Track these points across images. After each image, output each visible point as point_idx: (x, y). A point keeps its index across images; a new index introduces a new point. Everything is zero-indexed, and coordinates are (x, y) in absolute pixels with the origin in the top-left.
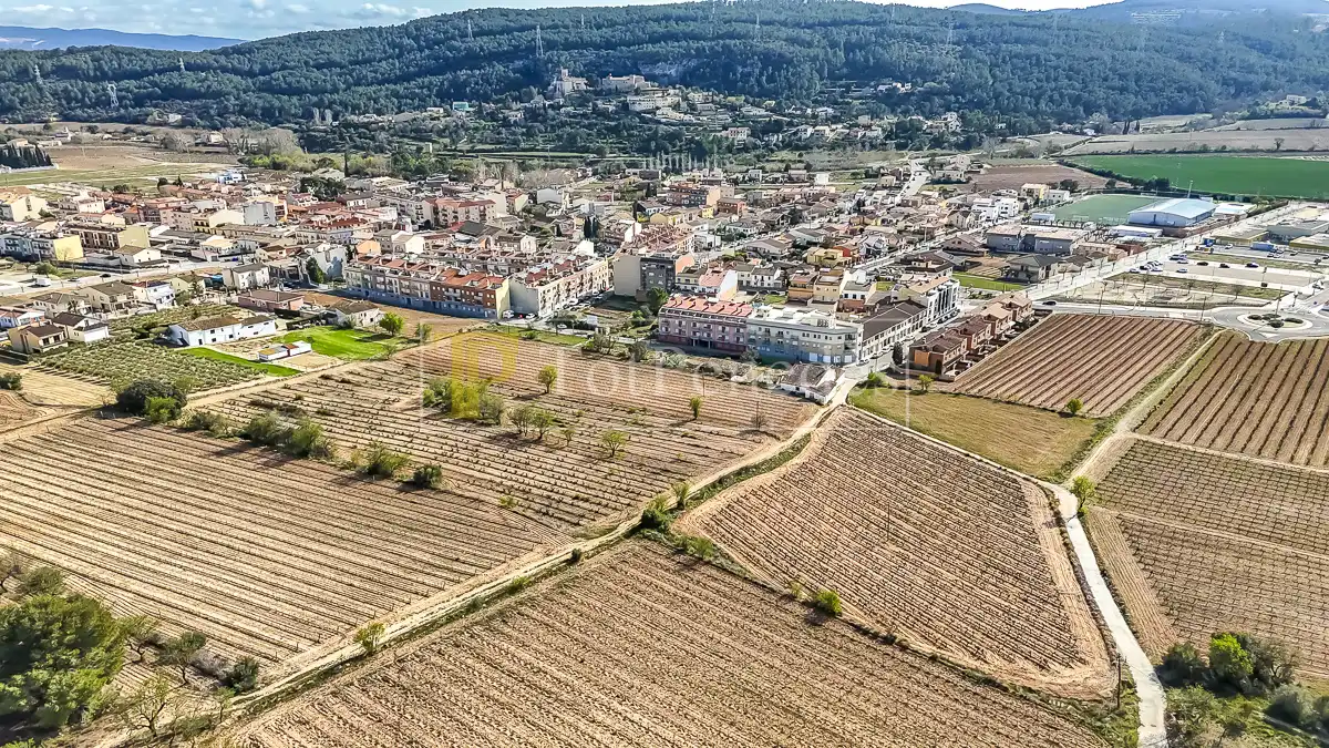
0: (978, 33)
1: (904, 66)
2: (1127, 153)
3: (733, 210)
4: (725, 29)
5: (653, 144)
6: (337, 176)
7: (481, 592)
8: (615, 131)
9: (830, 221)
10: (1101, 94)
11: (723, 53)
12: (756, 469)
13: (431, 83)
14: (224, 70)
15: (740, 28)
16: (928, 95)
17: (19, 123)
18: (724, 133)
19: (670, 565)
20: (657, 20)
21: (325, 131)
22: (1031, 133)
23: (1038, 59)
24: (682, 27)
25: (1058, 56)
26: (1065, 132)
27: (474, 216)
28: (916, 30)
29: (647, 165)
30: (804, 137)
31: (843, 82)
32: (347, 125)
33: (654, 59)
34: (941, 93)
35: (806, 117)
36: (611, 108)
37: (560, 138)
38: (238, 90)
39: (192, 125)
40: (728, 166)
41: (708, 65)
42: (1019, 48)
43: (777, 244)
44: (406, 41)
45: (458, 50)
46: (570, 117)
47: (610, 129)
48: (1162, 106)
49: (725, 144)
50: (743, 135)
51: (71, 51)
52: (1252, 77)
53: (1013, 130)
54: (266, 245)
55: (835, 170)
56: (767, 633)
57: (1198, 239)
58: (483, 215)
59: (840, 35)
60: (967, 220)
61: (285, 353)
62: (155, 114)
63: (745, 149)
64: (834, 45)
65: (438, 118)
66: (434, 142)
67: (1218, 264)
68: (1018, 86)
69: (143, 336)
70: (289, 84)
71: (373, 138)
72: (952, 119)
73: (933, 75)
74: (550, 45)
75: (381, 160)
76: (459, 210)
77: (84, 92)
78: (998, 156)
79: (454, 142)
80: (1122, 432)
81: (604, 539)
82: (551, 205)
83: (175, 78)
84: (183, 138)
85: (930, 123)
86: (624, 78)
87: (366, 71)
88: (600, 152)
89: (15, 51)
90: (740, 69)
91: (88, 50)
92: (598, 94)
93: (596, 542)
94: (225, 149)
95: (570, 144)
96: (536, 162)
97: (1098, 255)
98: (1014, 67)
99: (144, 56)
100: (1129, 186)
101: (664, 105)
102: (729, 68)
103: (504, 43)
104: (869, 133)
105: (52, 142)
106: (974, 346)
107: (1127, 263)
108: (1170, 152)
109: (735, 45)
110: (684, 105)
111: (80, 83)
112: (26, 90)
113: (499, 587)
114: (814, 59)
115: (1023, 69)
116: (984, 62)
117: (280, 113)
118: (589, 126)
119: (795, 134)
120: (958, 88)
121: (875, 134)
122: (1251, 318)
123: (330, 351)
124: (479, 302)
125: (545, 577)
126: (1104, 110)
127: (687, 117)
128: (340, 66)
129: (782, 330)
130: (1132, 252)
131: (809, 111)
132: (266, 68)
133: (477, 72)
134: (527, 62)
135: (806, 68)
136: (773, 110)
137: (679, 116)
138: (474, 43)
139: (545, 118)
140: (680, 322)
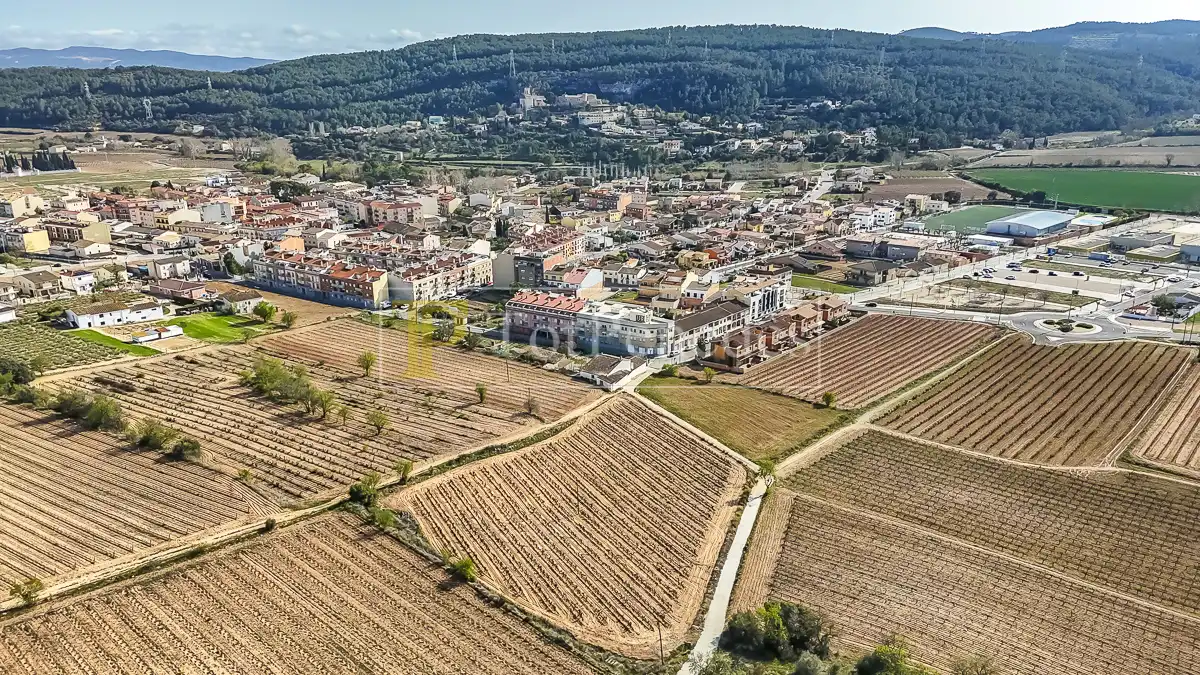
0: (910, 55)
1: (837, 85)
2: (1026, 166)
3: (638, 214)
4: (678, 52)
5: (595, 154)
6: (311, 180)
7: (163, 556)
8: (564, 142)
9: (717, 226)
10: (1017, 111)
11: (674, 73)
12: (503, 449)
13: (416, 99)
14: (245, 88)
15: (691, 51)
16: (855, 113)
17: (67, 131)
18: (660, 145)
19: (351, 534)
20: (619, 45)
21: (317, 141)
22: (942, 146)
23: (962, 79)
24: (641, 51)
25: (981, 77)
26: (975, 147)
27: (402, 217)
28: (853, 53)
29: (585, 173)
30: (731, 148)
31: (781, 99)
32: (335, 136)
33: (611, 79)
34: (867, 110)
35: (736, 131)
36: (563, 123)
37: (515, 148)
38: (254, 105)
39: (212, 135)
40: (657, 175)
41: (660, 84)
42: (946, 70)
43: (656, 247)
44: (402, 63)
45: (443, 71)
46: (528, 130)
47: (560, 141)
48: (1074, 124)
49: (659, 155)
50: (676, 147)
51: (119, 70)
52: (1166, 97)
53: (925, 144)
54: (208, 240)
55: (751, 180)
56: (397, 597)
57: (1042, 249)
58: (410, 217)
59: (782, 57)
60: (840, 228)
61: (157, 336)
62: (182, 126)
63: (677, 159)
64: (776, 66)
65: (415, 131)
66: (405, 151)
67: (1047, 272)
68: (940, 103)
69: (44, 318)
70: (298, 100)
71: (356, 148)
72: (870, 133)
73: (862, 94)
74: (521, 67)
75: (353, 166)
76: (388, 211)
77: (125, 106)
78: (906, 167)
79: (423, 151)
80: (862, 424)
81: (310, 511)
82: (482, 208)
83: (202, 95)
84: (196, 146)
85: (849, 137)
86: (579, 96)
87: (364, 89)
88: (547, 161)
89: (71, 70)
90: (688, 88)
91: (133, 69)
92: (553, 110)
93: (301, 513)
94: (231, 156)
95: (523, 154)
96: (487, 169)
97: (939, 262)
98: (939, 86)
99: (178, 76)
100: (1008, 197)
101: (608, 119)
102: (679, 86)
103: (483, 64)
104: (790, 147)
105: (89, 149)
107: (965, 270)
108: (1067, 166)
109: (686, 67)
110: (628, 120)
111: (123, 97)
112: (76, 103)
113: (183, 552)
114: (756, 79)
115: (946, 89)
116: (910, 82)
117: (287, 125)
118: (540, 139)
119: (724, 146)
120: (884, 106)
121: (796, 147)
122: (1045, 322)
123: (202, 334)
124: (360, 294)
125: (231, 543)
126: (1017, 127)
127: (628, 131)
128: (343, 84)
129: (605, 324)
130: (974, 259)
131: (740, 126)
132: (281, 86)
133: (458, 90)
134: (501, 81)
135: (748, 87)
136: (708, 125)
137: (621, 130)
138: (457, 65)
139: (505, 131)
140: (523, 315)
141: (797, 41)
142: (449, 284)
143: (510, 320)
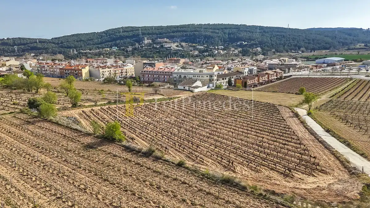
0: (266, 30)
1: (245, 38)
2: (312, 56)
3: (188, 64)
4: (194, 30)
8: (159, 52)
10: (303, 44)
11: (193, 35)
13: (108, 44)
14: (50, 43)
15: (198, 29)
16: (252, 45)
18: (191, 52)
20: (175, 28)
21: (73, 55)
22: (283, 52)
23: (284, 36)
24: (182, 29)
25: (290, 35)
26: (293, 52)
28: (248, 30)
30: (214, 53)
31: (228, 43)
32: (80, 53)
34: (256, 44)
35: (216, 49)
36: (158, 47)
37: (142, 54)
38: (53, 47)
39: (37, 56)
42: (278, 33)
44: (104, 35)
45: (117, 36)
46: (146, 49)
47: (157, 52)
48: (321, 48)
49: (191, 55)
50: (196, 53)
51: (8, 39)
52: (347, 41)
53: (277, 51)
59: (227, 31)
62: (27, 54)
63: (197, 56)
64: (225, 33)
65: (107, 51)
68: (278, 42)
70: (68, 46)
72: (259, 49)
73: (253, 40)
74: (143, 34)
77: (8, 49)
83: (35, 45)
86: (163, 39)
87: (91, 42)
90: (198, 39)
91: (12, 39)
92: (154, 43)
95: (145, 56)
98: (277, 38)
99: (28, 40)
101: (173, 46)
102: (195, 39)
103: (131, 34)
106: (261, 81)
109: (196, 33)
110: (179, 46)
111: (8, 47)
114: (219, 37)
115: (279, 38)
116: (268, 37)
118: (150, 51)
119: (212, 53)
121: (236, 52)
122: (366, 76)
124: (76, 74)
126: (304, 47)
127: (180, 48)
128: (84, 41)
129: (185, 75)
130: (318, 67)
131: (216, 47)
132: (62, 42)
133: (122, 41)
134: (137, 38)
135: (217, 39)
136: (206, 47)
137: (178, 48)
138: (122, 34)
139: (138, 49)
140: (148, 76)
141: (231, 27)
142: (116, 74)
143: (142, 79)
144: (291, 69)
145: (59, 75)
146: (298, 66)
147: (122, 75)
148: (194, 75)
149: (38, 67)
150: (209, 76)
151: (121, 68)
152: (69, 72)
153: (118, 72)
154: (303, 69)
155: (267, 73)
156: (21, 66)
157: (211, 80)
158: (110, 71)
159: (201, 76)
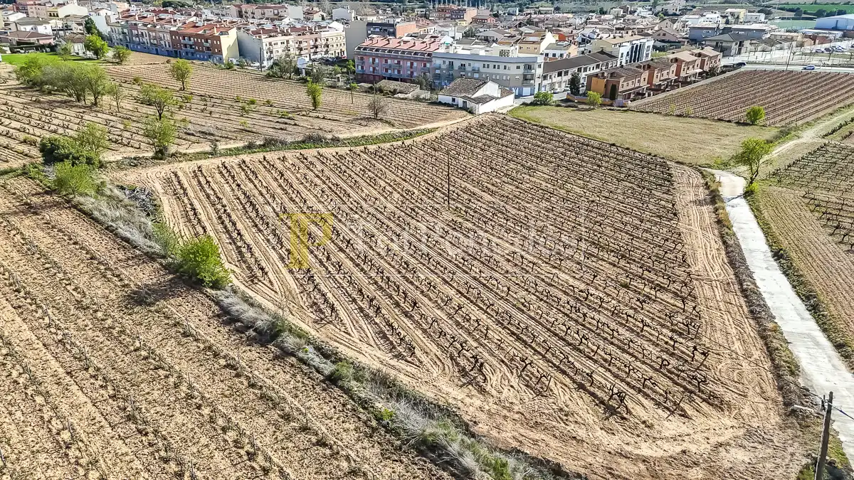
60: (675, 27)
76: (256, 11)
80: (810, 139)
106: (656, 81)
124: (208, 49)
129: (463, 62)
130: (817, 41)
140: (374, 60)
142: (301, 49)
143: (360, 67)
144: (747, 43)
145: (171, 49)
146: (768, 36)
147: (315, 53)
148: (486, 61)
149: (123, 27)
150: (522, 66)
151: (315, 36)
152: (191, 43)
153: (306, 44)
154: (778, 46)
155: (676, 60)
156: (87, 23)
157: (529, 77)
158: (288, 41)
159: (502, 66)
